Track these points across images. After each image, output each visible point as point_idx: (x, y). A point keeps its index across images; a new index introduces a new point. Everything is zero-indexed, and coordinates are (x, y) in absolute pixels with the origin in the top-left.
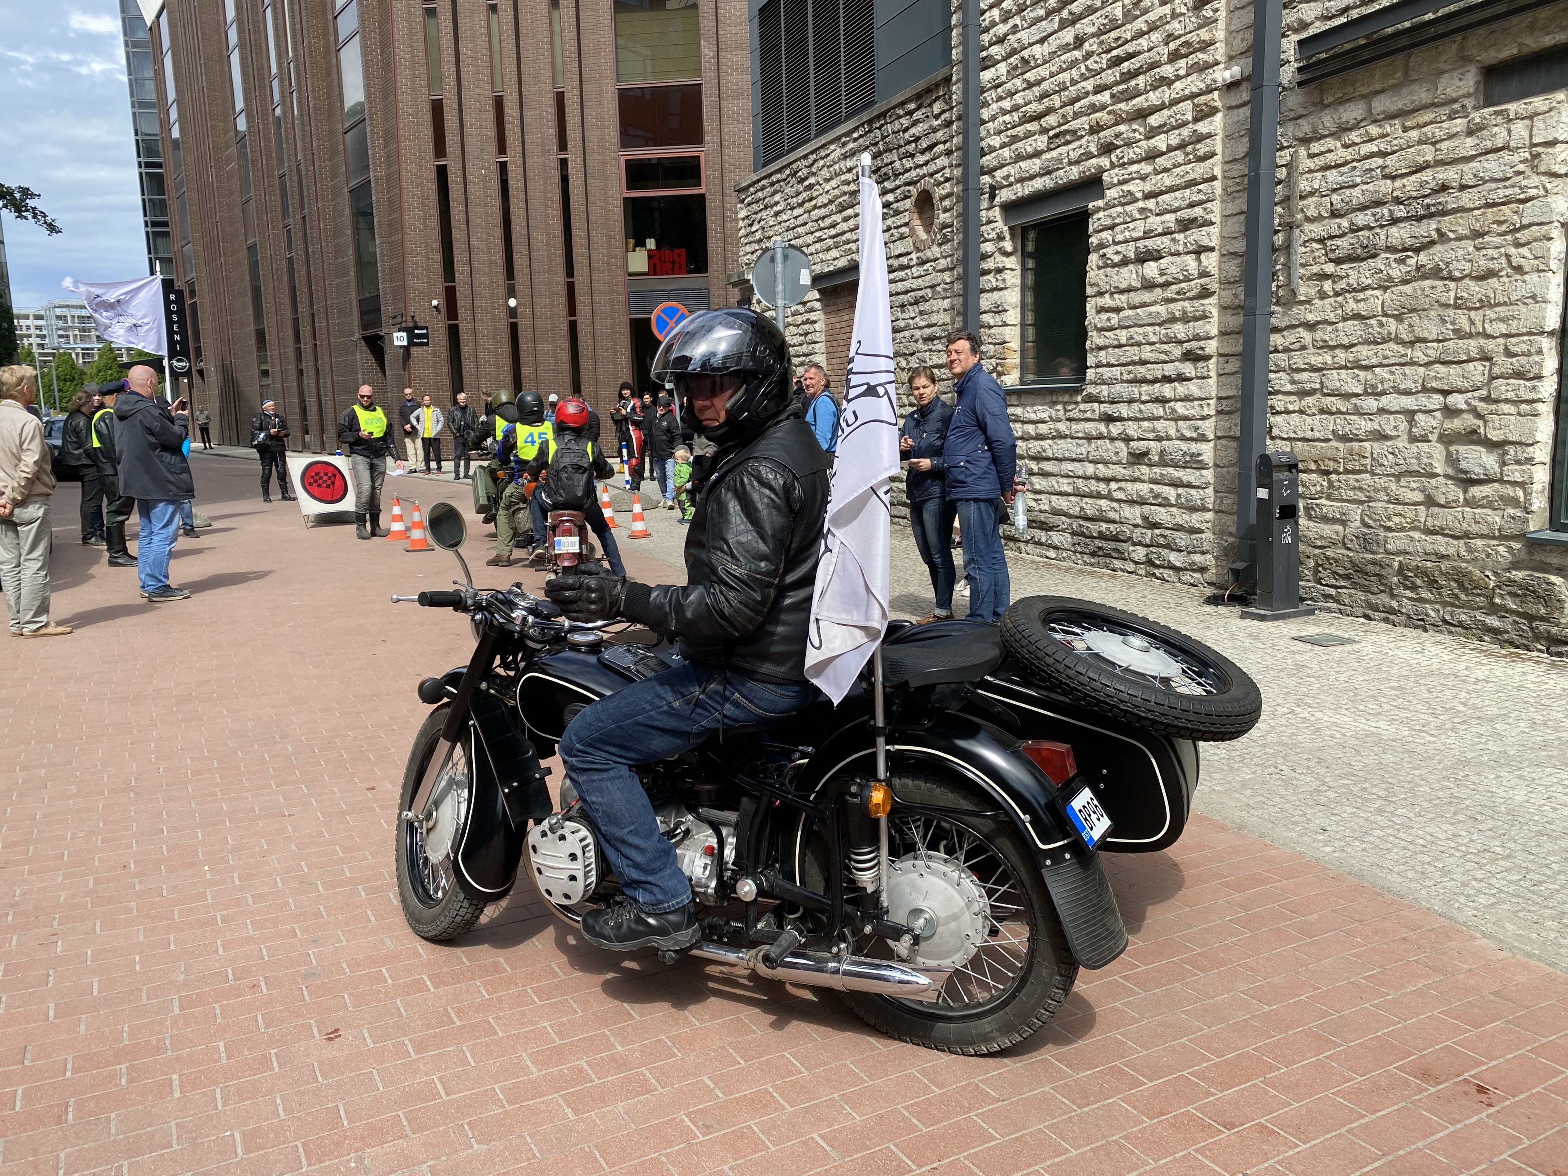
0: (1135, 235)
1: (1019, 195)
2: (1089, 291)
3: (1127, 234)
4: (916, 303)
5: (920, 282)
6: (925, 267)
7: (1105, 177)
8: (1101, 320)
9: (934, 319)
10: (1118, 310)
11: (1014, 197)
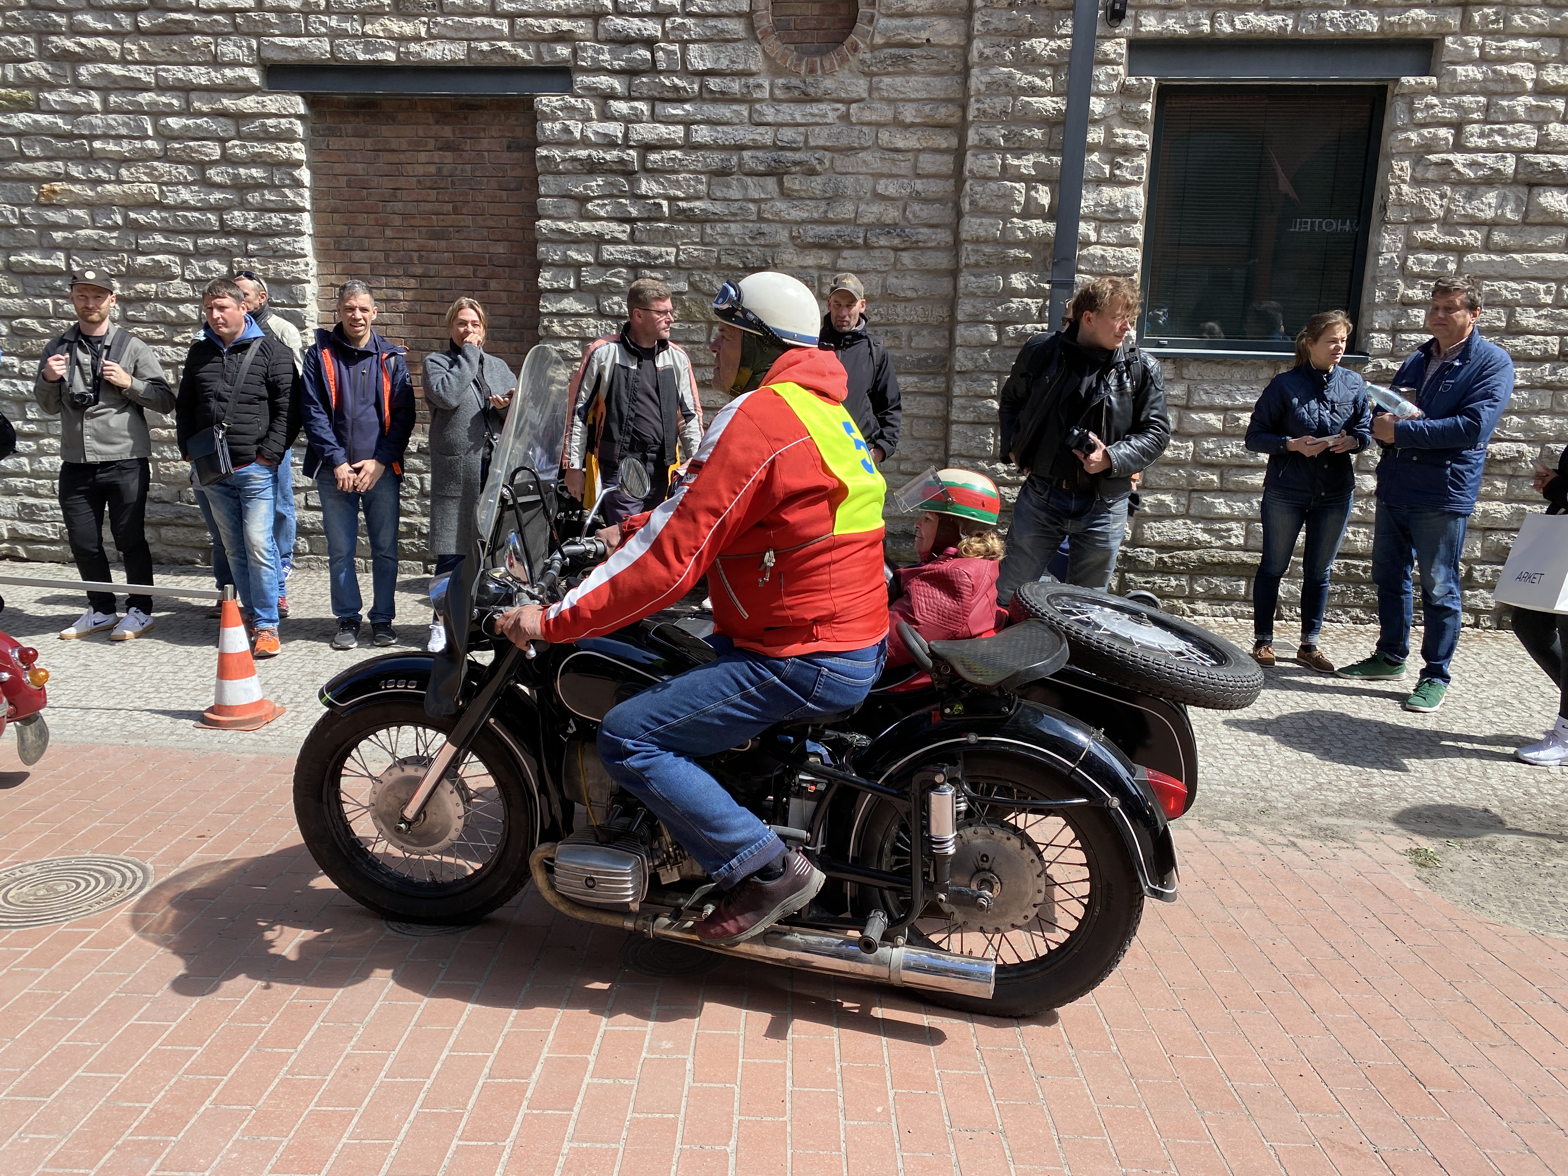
0: (1514, 142)
1: (1206, 29)
2: (1392, 214)
3: (1498, 139)
4: (776, 172)
5: (787, 134)
6: (815, 109)
7: (1449, 40)
8: (1420, 262)
9: (846, 210)
10: (1461, 251)
11: (1185, 32)
